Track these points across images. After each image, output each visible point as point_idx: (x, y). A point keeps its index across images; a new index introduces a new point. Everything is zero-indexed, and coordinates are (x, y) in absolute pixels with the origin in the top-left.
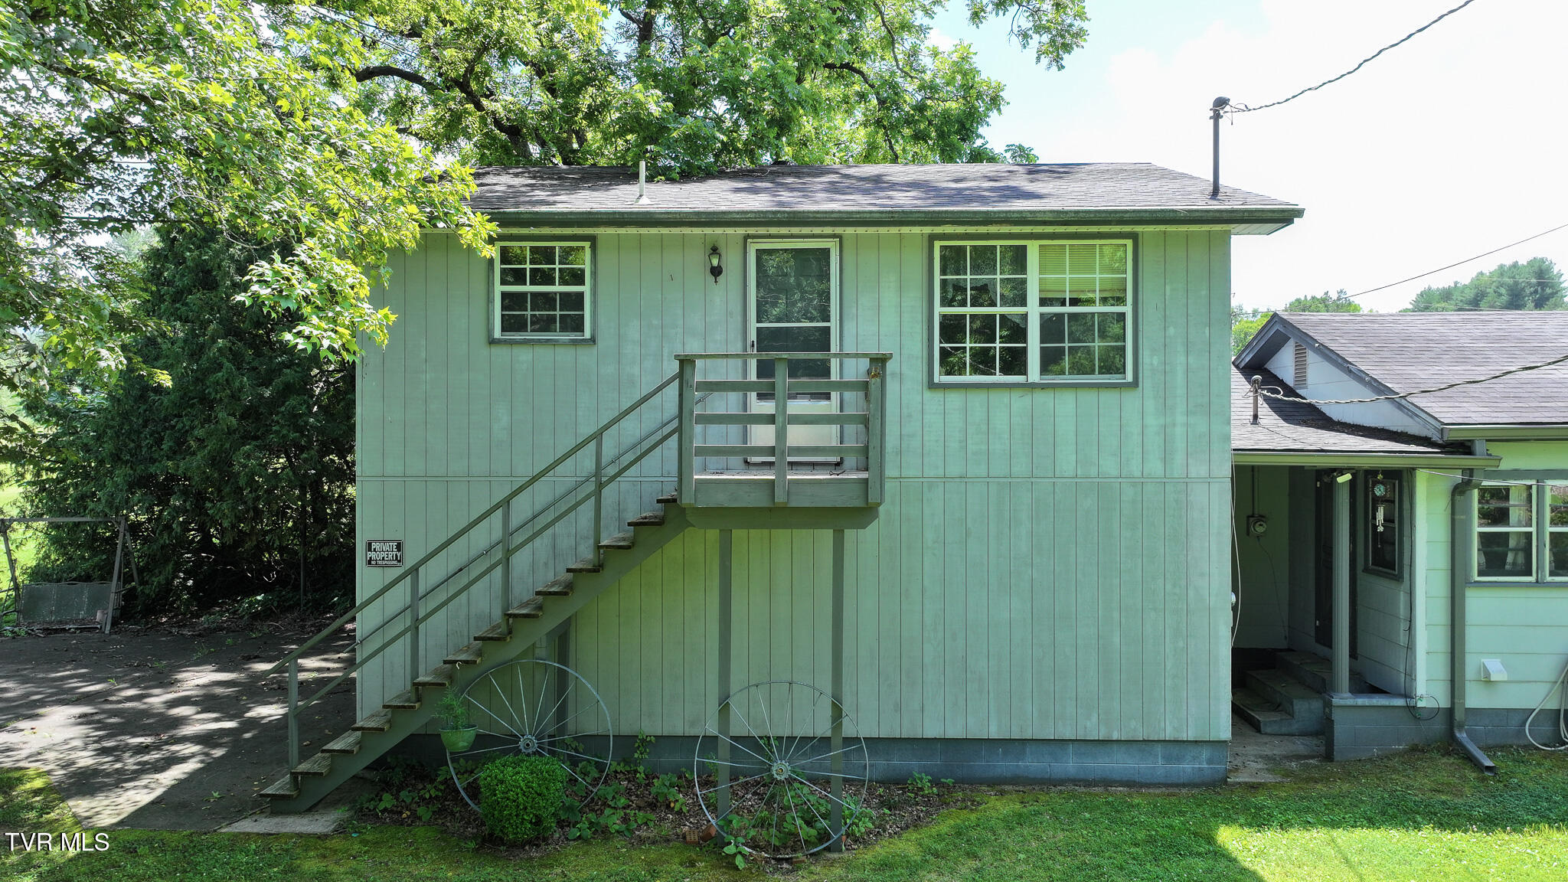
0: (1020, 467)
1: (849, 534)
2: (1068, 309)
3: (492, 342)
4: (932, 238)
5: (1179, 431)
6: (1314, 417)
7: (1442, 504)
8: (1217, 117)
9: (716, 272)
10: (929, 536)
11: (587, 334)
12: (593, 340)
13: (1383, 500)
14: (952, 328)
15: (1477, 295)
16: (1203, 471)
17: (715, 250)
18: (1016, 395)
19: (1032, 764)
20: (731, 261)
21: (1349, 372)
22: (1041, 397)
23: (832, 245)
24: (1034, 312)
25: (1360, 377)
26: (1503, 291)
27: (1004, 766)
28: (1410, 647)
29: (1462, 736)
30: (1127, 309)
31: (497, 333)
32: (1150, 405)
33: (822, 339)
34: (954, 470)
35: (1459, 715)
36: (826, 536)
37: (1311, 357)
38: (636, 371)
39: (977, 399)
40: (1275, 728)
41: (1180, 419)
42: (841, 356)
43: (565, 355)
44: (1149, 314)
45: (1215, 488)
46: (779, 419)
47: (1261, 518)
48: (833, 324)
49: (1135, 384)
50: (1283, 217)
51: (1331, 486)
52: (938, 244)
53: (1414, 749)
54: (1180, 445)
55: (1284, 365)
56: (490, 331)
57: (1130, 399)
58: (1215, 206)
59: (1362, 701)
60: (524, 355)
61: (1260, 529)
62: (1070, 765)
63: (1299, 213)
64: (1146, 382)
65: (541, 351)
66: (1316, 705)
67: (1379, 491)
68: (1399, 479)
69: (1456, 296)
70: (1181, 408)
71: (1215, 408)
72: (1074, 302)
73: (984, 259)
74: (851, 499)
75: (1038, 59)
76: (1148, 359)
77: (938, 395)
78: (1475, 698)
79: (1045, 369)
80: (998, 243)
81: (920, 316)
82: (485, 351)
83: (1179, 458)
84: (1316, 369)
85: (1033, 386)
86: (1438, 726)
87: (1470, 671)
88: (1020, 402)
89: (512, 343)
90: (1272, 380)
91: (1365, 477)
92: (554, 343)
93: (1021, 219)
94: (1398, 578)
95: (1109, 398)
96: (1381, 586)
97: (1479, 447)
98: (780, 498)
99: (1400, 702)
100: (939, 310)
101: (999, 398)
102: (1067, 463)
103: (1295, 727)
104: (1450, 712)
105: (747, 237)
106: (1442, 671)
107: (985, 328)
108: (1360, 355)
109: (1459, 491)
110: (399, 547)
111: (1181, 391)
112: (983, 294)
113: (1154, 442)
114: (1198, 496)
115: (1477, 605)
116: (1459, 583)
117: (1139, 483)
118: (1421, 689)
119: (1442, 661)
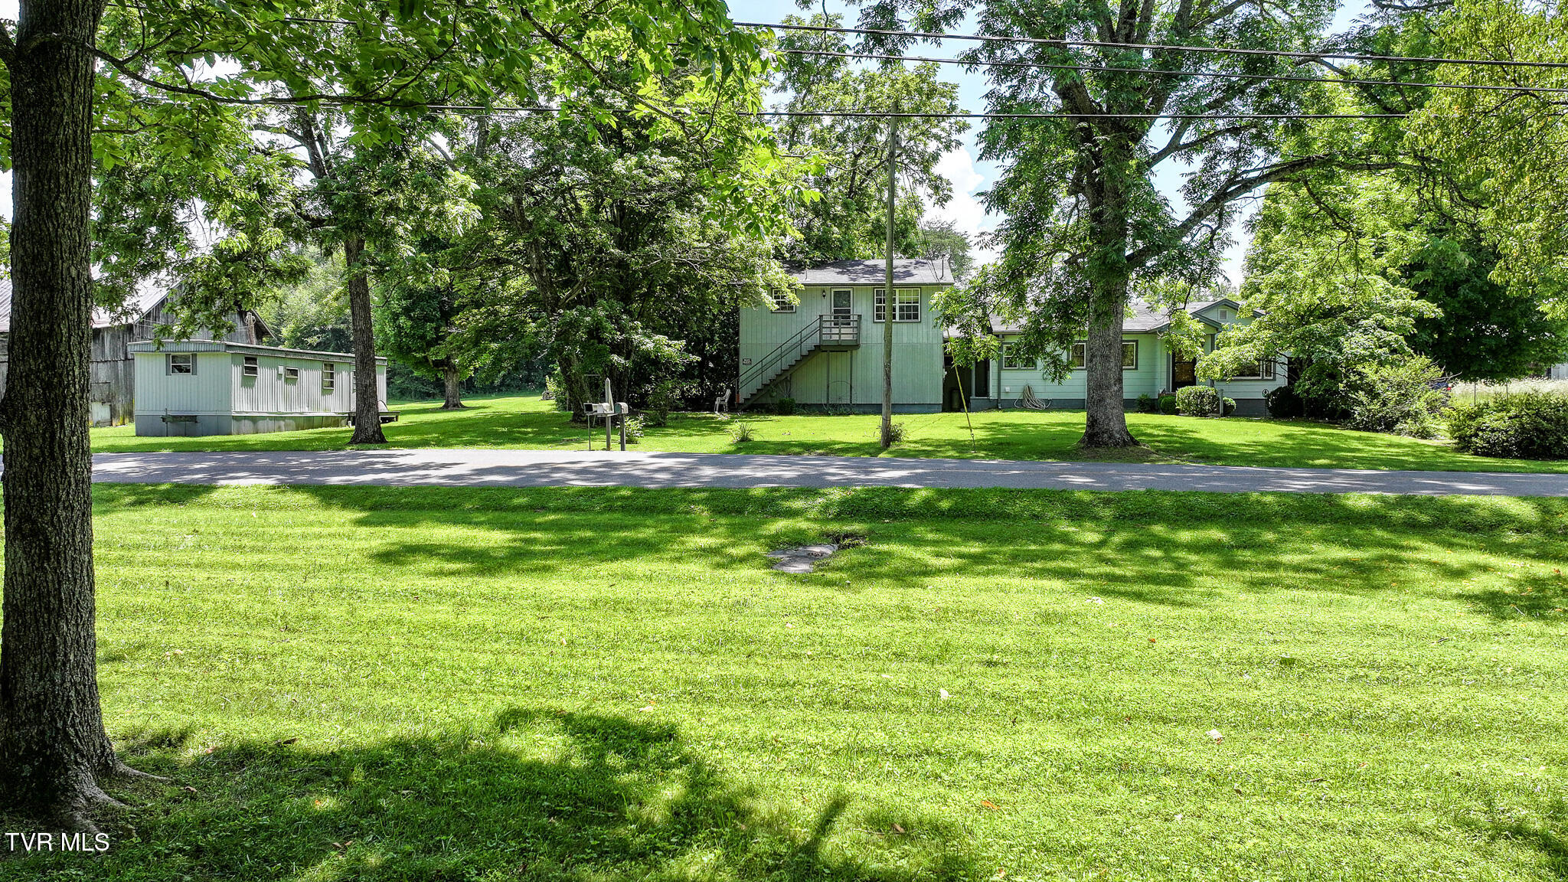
0: (894, 341)
1: (854, 352)
2: (905, 304)
3: (772, 312)
4: (874, 288)
5: (931, 332)
9: (824, 296)
10: (866, 357)
12: (795, 312)
14: (878, 309)
16: (936, 342)
17: (824, 291)
18: (894, 324)
20: (828, 293)
22: (899, 325)
23: (851, 290)
24: (897, 305)
28: (989, 385)
29: (1000, 404)
30: (919, 304)
32: (925, 327)
33: (849, 311)
34: (879, 342)
35: (1000, 400)
36: (847, 354)
38: (806, 319)
41: (931, 330)
42: (853, 314)
43: (789, 316)
44: (924, 306)
45: (939, 345)
48: (852, 308)
49: (921, 322)
52: (875, 290)
53: (989, 408)
54: (931, 336)
57: (920, 325)
59: (977, 396)
60: (779, 315)
64: (923, 322)
65: (783, 315)
70: (931, 327)
72: (907, 303)
74: (854, 345)
76: (924, 316)
77: (875, 324)
78: (1004, 395)
79: (900, 318)
81: (871, 306)
82: (770, 315)
83: (931, 340)
85: (898, 322)
86: (995, 403)
87: (1002, 392)
88: (894, 326)
89: (777, 313)
92: (786, 313)
95: (915, 325)
99: (986, 398)
100: (875, 305)
102: (905, 340)
105: (831, 288)
106: (996, 392)
110: (750, 360)
111: (931, 323)
113: (925, 335)
114: (935, 347)
115: (1005, 374)
116: (1000, 369)
117: (921, 344)
118: (991, 395)
119: (996, 388)
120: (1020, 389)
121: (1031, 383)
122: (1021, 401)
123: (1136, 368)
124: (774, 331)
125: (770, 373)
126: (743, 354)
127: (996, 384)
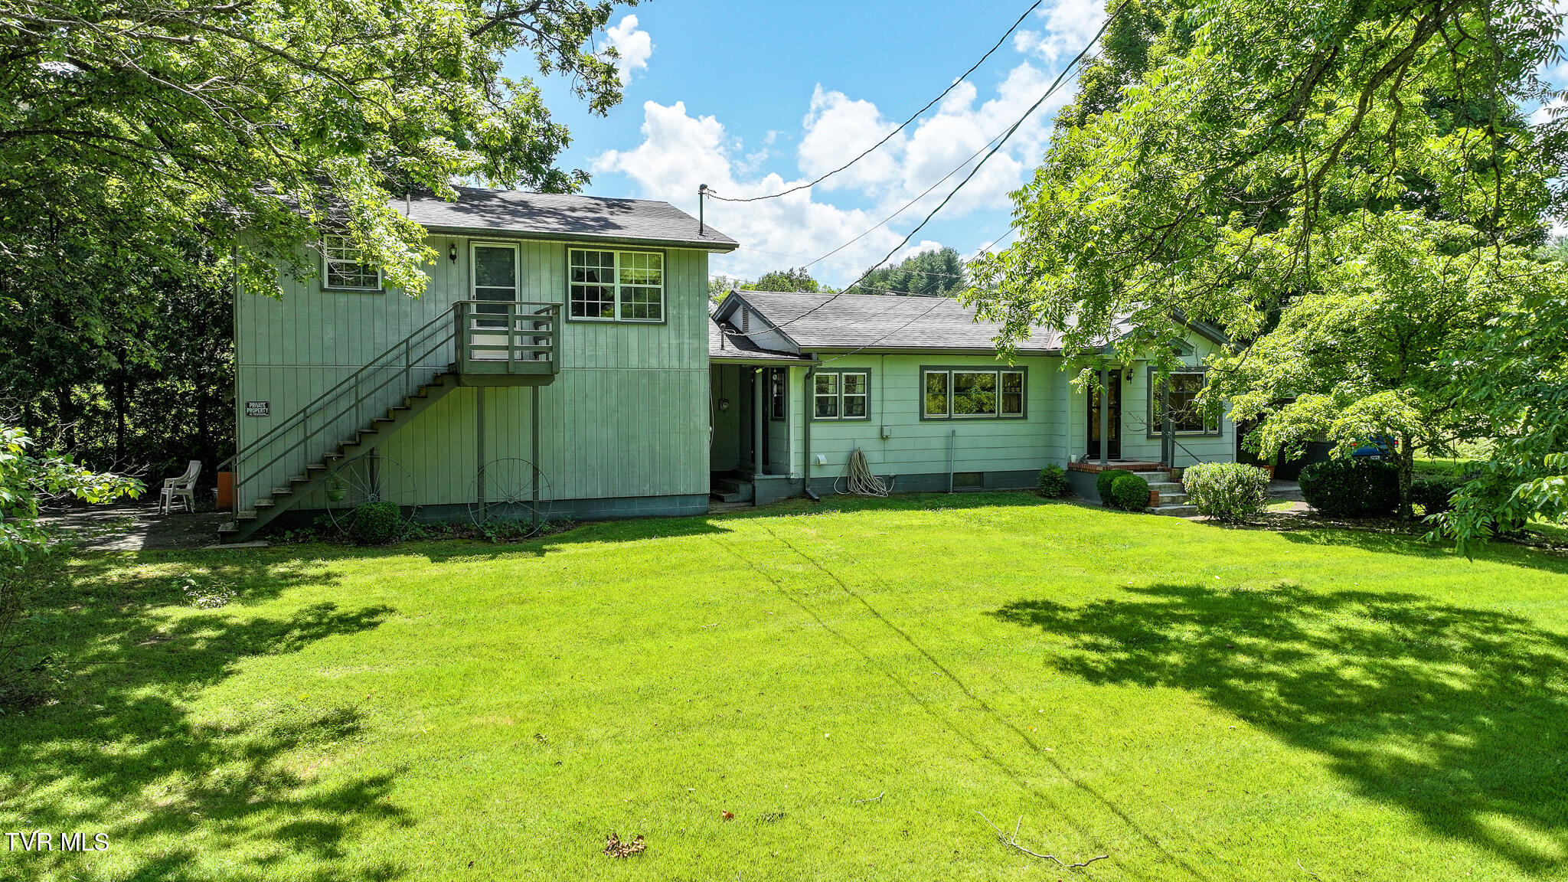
0: (612, 363)
1: (542, 389)
2: (634, 285)
3: (323, 290)
4: (567, 246)
5: (686, 346)
6: (750, 345)
7: (801, 384)
8: (701, 194)
9: (453, 257)
10: (567, 398)
11: (380, 289)
12: (383, 291)
13: (776, 382)
14: (577, 292)
15: (906, 277)
16: (697, 366)
17: (453, 246)
18: (609, 327)
19: (618, 510)
20: (461, 252)
21: (765, 322)
22: (622, 328)
23: (515, 246)
24: (617, 285)
25: (769, 324)
26: (924, 274)
27: (604, 512)
28: (788, 452)
29: (808, 489)
30: (662, 287)
31: (326, 286)
32: (673, 334)
33: (511, 295)
34: (579, 364)
35: (807, 481)
36: (527, 391)
37: (751, 315)
38: (409, 309)
39: (590, 329)
40: (731, 499)
41: (686, 341)
42: (521, 303)
43: (366, 299)
44: (672, 290)
45: (702, 374)
46: (511, 333)
47: (726, 401)
48: (517, 288)
49: (665, 323)
50: (731, 247)
51: (754, 375)
52: (570, 249)
53: (789, 498)
54: (686, 353)
55: (738, 318)
56: (321, 284)
57: (664, 331)
58: (702, 240)
59: (766, 477)
60: (342, 299)
61: (725, 407)
62: (637, 509)
63: (737, 246)
64: (671, 323)
65: (354, 297)
66: (750, 487)
67: (775, 377)
68: (783, 371)
69: (892, 277)
70: (686, 335)
71: (701, 335)
72: (637, 282)
73: (593, 258)
74: (545, 371)
75: (590, 110)
76: (672, 312)
77: (571, 326)
78: (814, 473)
79: (623, 315)
80: (600, 251)
81: (561, 286)
82: (319, 295)
83: (686, 359)
84: (753, 322)
85: (618, 323)
86: (799, 487)
87: (812, 462)
88: (611, 331)
89: (335, 291)
90: (731, 326)
91: (767, 372)
92: (360, 292)
93: (613, 240)
94: (784, 420)
95: (653, 330)
96: (778, 424)
97: (814, 356)
98: (511, 370)
99: (784, 476)
100: (571, 283)
101: (602, 329)
102: (634, 361)
103: (740, 498)
104: (804, 479)
105: (469, 240)
106: (801, 462)
107: (593, 293)
108: (771, 314)
109: (808, 377)
110: (267, 405)
111: (686, 327)
112: (592, 277)
113: (674, 352)
114: (695, 377)
115: (817, 430)
116: (807, 421)
117: (668, 371)
118: (792, 470)
119: (800, 457)
120: (841, 458)
121: (863, 445)
122: (845, 480)
123: (1025, 417)
124: (329, 334)
125: (322, 443)
126: (245, 391)
127: (801, 449)
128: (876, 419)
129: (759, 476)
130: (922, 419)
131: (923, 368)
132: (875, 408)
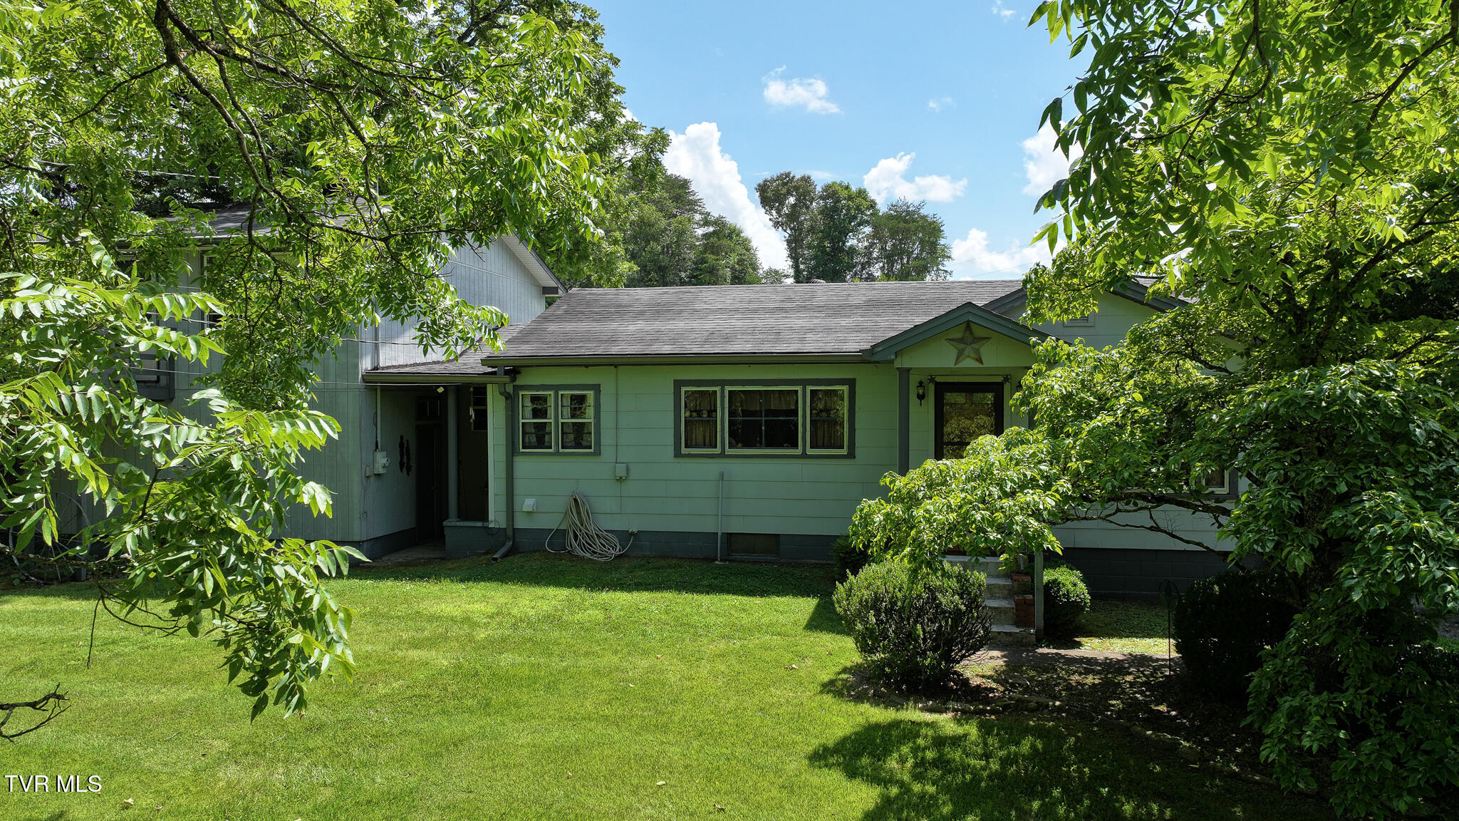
5: (332, 361)
7: (502, 406)
16: (345, 385)
29: (508, 544)
35: (510, 533)
54: (332, 370)
83: (332, 377)
86: (499, 539)
97: (500, 370)
99: (479, 524)
104: (506, 530)
106: (503, 506)
109: (512, 397)
114: (342, 399)
115: (527, 466)
116: (512, 452)
118: (491, 516)
119: (502, 500)
120: (559, 504)
121: (589, 489)
122: (562, 534)
123: (851, 455)
127: (503, 490)
128: (607, 452)
129: (452, 522)
130: (678, 454)
131: (678, 384)
132: (607, 438)
